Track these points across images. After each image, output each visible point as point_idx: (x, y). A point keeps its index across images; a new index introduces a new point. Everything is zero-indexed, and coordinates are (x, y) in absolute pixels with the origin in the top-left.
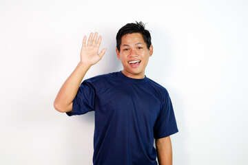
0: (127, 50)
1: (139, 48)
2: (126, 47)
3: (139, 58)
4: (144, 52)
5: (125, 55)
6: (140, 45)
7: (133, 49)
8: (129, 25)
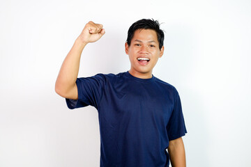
0: (138, 45)
1: (152, 46)
2: (138, 43)
5: (135, 50)
6: (153, 44)
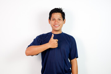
0: (54, 20)
1: (60, 20)
3: (59, 24)
4: (61, 22)
5: (53, 22)
7: (57, 20)
8: (56, 9)
